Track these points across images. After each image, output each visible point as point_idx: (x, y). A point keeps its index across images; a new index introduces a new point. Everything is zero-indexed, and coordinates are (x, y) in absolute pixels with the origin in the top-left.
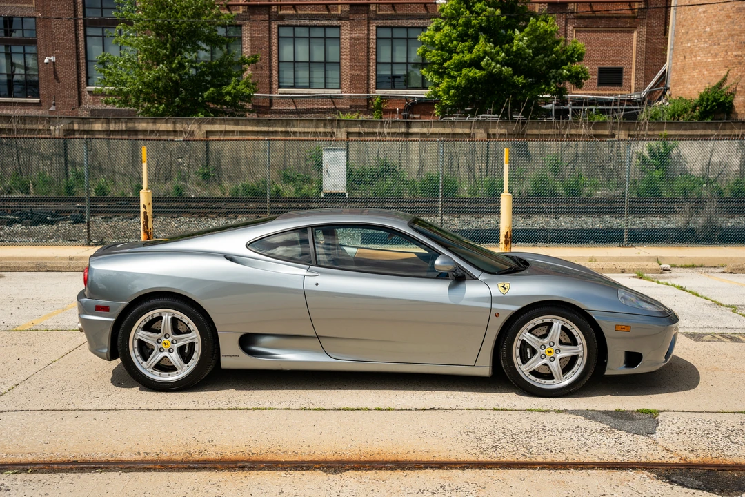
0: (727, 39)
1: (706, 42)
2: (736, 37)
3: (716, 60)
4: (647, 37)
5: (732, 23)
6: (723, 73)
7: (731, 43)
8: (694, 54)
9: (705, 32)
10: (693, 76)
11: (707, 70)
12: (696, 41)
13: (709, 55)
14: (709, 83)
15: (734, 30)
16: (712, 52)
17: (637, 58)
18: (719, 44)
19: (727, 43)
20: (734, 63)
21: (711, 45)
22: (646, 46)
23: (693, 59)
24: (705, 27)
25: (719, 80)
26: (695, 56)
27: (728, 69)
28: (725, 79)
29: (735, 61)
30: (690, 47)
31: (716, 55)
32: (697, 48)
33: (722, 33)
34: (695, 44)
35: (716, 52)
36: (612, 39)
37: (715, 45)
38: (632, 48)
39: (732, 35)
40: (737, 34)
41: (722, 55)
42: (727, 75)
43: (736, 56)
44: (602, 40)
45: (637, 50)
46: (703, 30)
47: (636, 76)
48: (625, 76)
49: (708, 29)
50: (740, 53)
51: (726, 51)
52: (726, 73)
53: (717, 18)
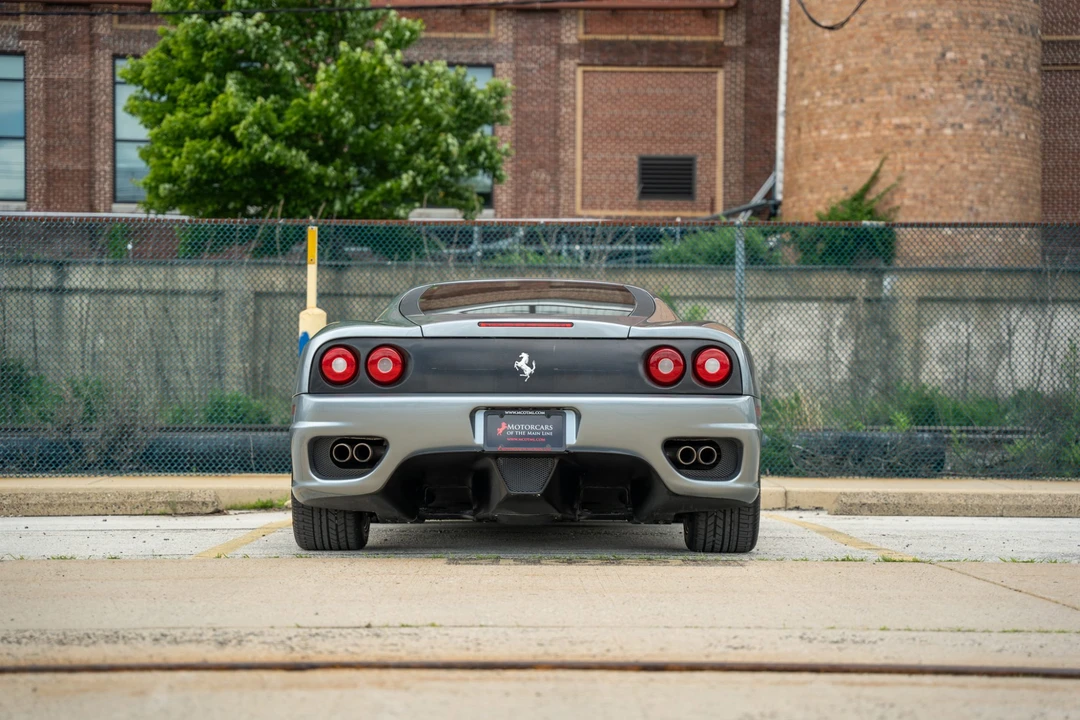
0: (876, 89)
1: (835, 96)
2: (896, 85)
3: (859, 135)
4: (746, 89)
5: (886, 52)
6: (872, 166)
7: (887, 98)
8: (815, 123)
9: (833, 73)
10: (815, 174)
11: (841, 160)
12: (818, 94)
13: (844, 124)
14: (846, 189)
15: (893, 68)
16: (849, 118)
17: (726, 135)
18: (862, 101)
19: (879, 99)
20: (895, 144)
21: (845, 102)
22: (745, 109)
23: (814, 134)
24: (833, 63)
25: (865, 180)
26: (817, 128)
27: (881, 156)
28: (875, 179)
29: (898, 138)
30: (807, 107)
31: (858, 124)
32: (820, 111)
33: (866, 76)
34: (816, 100)
35: (858, 118)
36: (668, 92)
37: (853, 101)
38: (714, 112)
39: (887, 80)
40: (899, 79)
41: (869, 123)
42: (878, 171)
43: (898, 127)
44: (646, 94)
45: (725, 117)
46: (829, 70)
47: (726, 176)
48: (700, 176)
49: (839, 67)
50: (906, 120)
51: (877, 116)
52: (877, 165)
53: (855, 41)
